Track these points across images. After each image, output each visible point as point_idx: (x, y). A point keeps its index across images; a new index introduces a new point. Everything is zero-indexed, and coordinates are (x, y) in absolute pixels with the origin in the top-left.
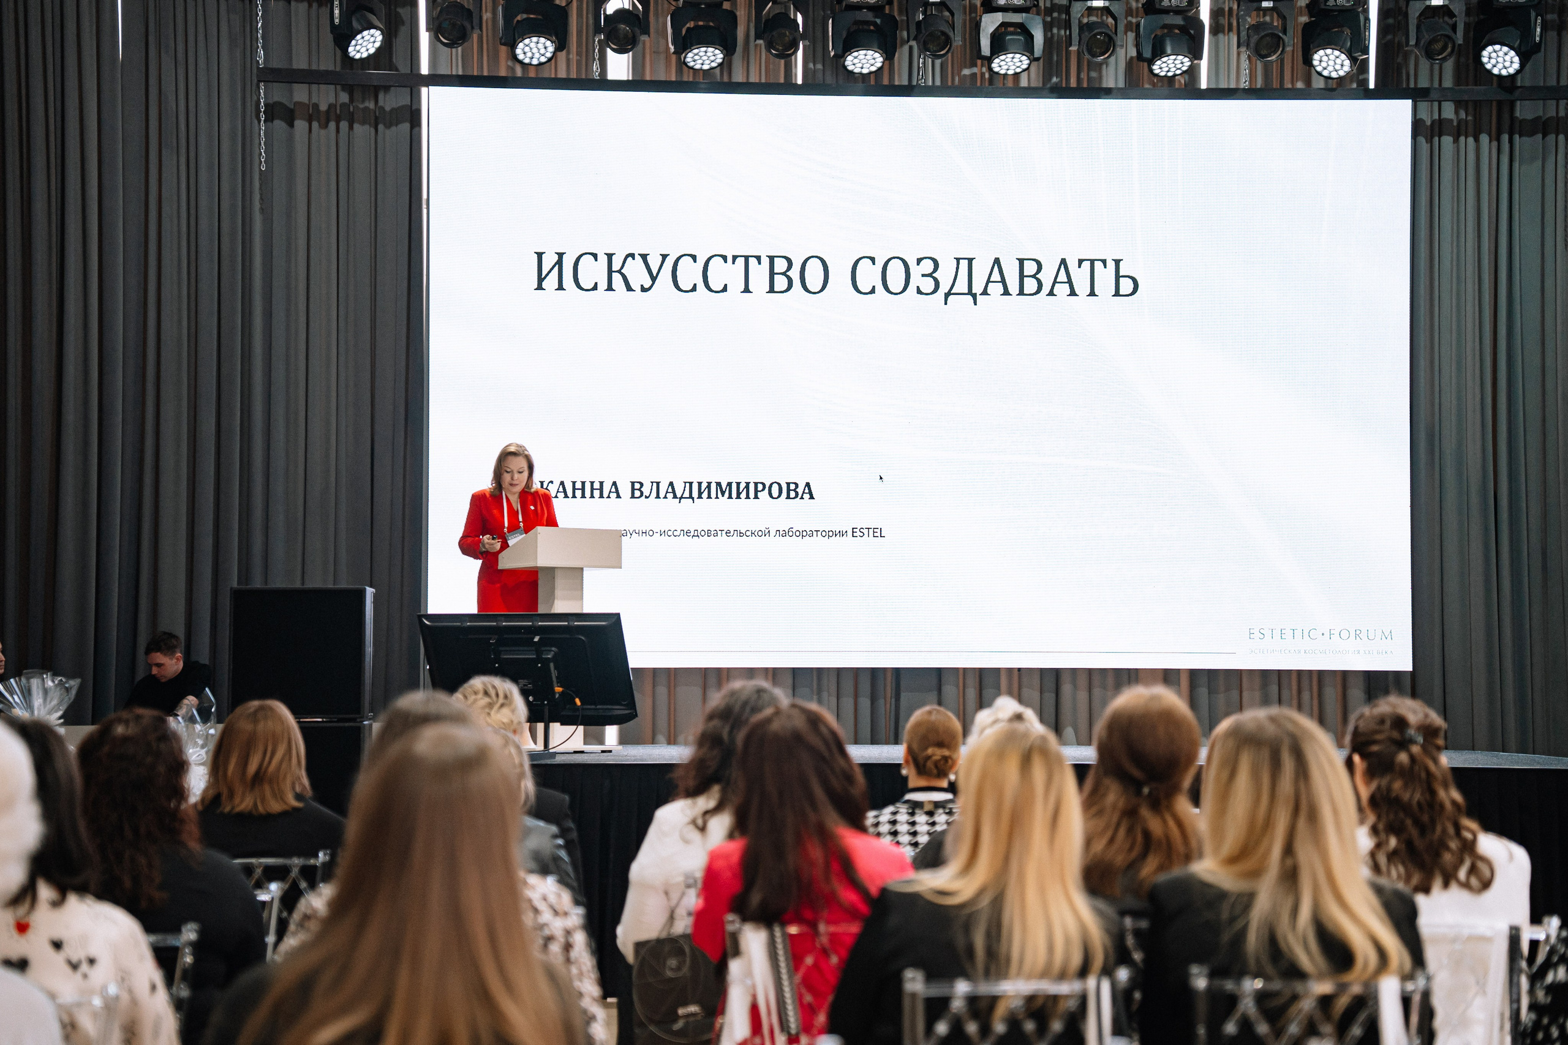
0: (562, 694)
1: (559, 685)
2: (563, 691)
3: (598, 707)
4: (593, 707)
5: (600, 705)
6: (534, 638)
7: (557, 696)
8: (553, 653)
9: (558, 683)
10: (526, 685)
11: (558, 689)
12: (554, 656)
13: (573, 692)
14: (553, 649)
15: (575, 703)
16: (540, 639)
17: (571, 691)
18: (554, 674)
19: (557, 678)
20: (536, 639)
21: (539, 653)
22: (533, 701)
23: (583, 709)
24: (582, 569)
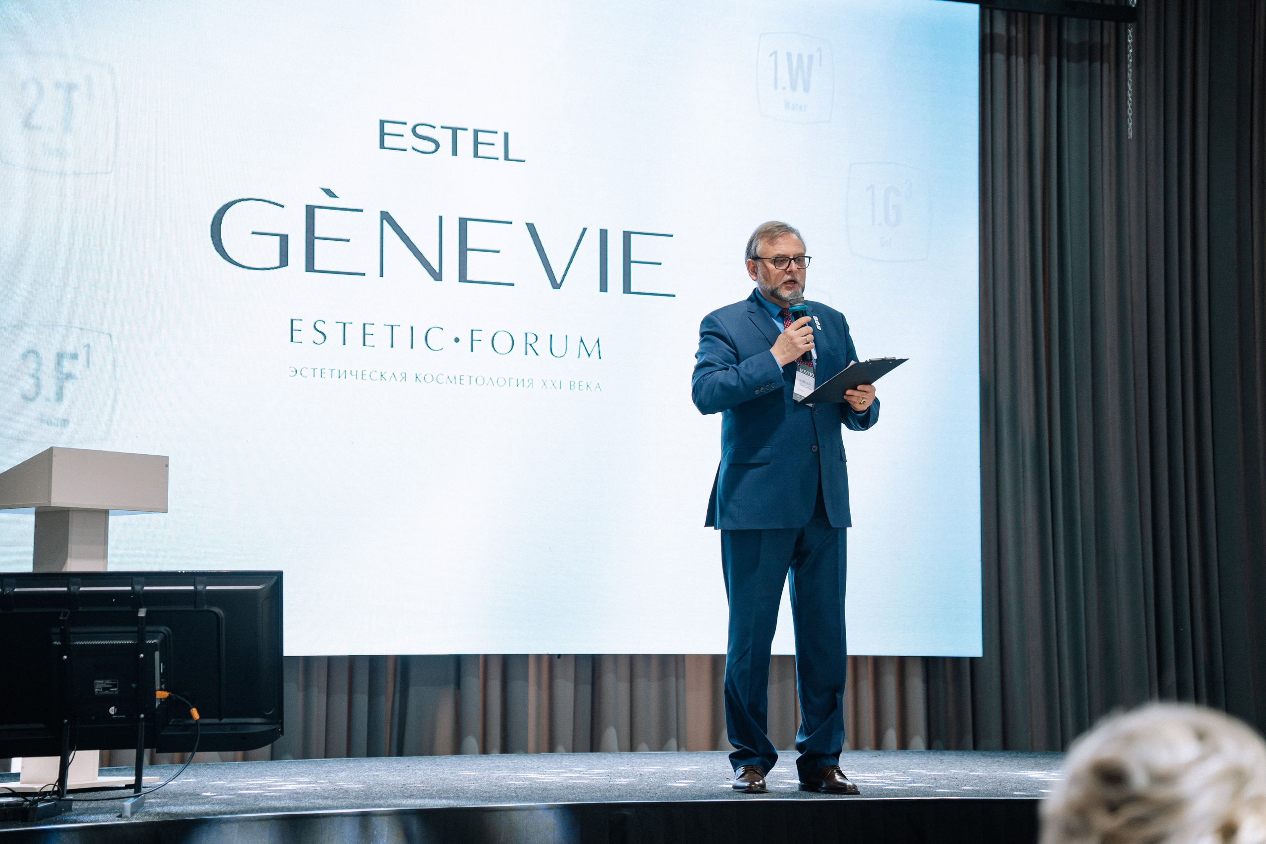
0: (164, 702)
1: (163, 686)
2: (169, 697)
3: (224, 721)
4: (216, 721)
5: (227, 717)
6: (137, 612)
7: (158, 704)
8: (161, 635)
9: (161, 683)
10: (108, 689)
11: (162, 695)
12: (164, 642)
13: (187, 698)
14: (162, 629)
15: (190, 716)
16: (148, 613)
17: (183, 696)
18: (159, 668)
19: (162, 675)
20: (142, 613)
21: (141, 637)
22: (115, 714)
23: (202, 725)
24: (106, 513)
